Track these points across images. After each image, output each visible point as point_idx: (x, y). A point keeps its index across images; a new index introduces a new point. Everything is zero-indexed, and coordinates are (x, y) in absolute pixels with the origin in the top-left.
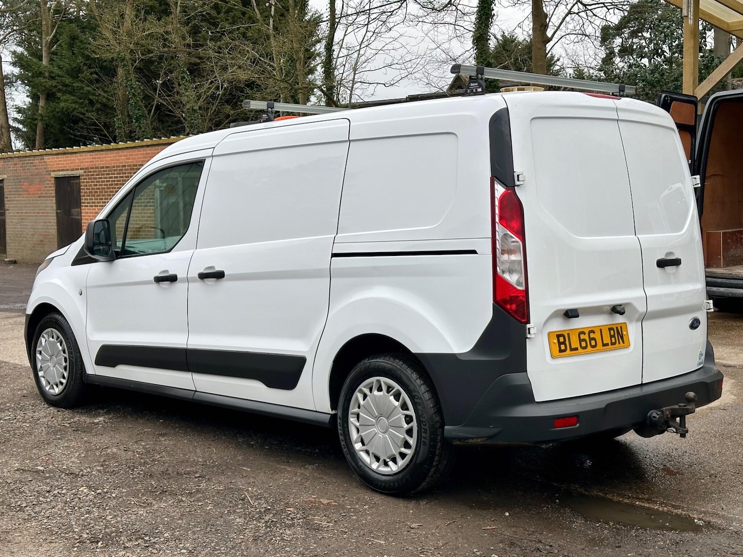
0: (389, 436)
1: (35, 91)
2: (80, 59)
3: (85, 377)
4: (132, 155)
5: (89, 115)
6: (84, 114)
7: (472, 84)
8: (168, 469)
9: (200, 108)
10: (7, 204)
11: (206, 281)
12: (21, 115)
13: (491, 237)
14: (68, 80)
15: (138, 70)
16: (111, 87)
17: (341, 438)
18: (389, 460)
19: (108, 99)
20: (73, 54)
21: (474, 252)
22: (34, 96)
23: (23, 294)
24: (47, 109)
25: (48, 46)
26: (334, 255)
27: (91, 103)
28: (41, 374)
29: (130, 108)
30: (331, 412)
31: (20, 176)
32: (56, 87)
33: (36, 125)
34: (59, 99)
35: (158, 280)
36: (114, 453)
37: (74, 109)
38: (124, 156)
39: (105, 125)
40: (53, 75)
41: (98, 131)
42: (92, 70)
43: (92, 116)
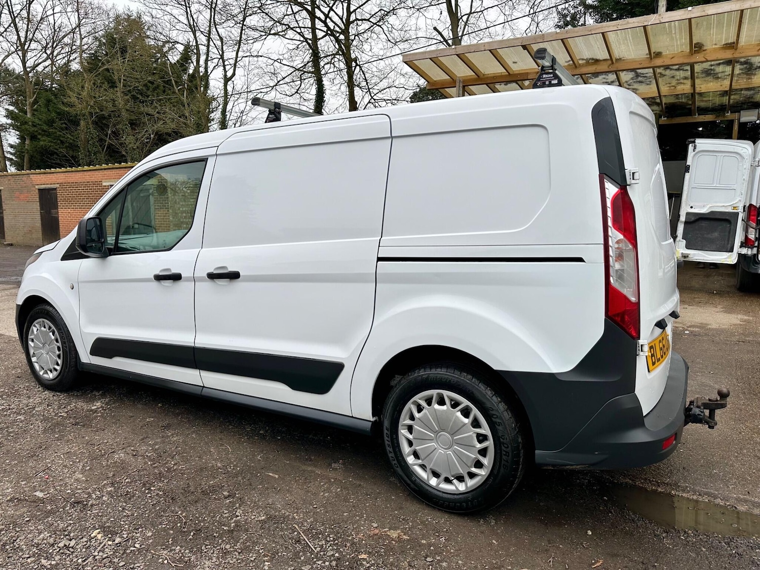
0: (454, 452)
1: (22, 134)
2: (53, 114)
3: (79, 366)
4: (94, 175)
5: (61, 150)
6: (57, 150)
7: (544, 76)
8: (189, 484)
9: (137, 147)
10: (4, 207)
11: (217, 282)
12: (12, 149)
13: (603, 243)
14: (45, 127)
15: (95, 123)
16: (76, 133)
17: (389, 449)
18: (453, 478)
19: (74, 140)
20: (48, 110)
21: (580, 260)
22: (22, 138)
23: (17, 269)
24: (31, 145)
25: (31, 105)
26: (380, 259)
27: (62, 142)
28: (34, 359)
29: (89, 147)
30: (372, 420)
31: (13, 188)
32: (37, 131)
33: (24, 156)
34: (39, 139)
35: (159, 278)
36: (123, 462)
37: (50, 146)
38: (88, 175)
39: (72, 157)
40: (35, 124)
41: (68, 160)
42: (62, 122)
43: (64, 151)
